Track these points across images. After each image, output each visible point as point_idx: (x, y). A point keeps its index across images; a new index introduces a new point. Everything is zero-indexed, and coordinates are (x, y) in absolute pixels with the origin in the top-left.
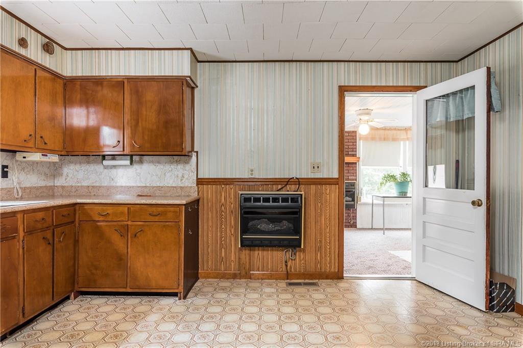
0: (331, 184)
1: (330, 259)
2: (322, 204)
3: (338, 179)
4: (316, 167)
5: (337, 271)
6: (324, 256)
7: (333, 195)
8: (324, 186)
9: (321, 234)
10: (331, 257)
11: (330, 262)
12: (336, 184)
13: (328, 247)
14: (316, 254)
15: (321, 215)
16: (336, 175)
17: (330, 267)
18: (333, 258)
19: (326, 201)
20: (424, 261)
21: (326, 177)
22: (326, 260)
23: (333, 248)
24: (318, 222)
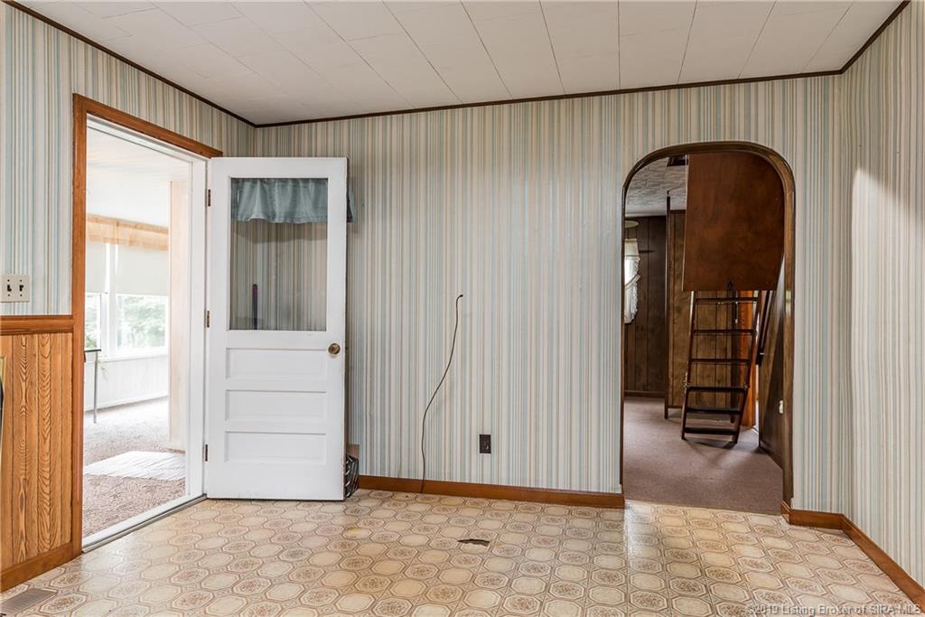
0: (56, 332)
1: (53, 519)
2: (31, 383)
3: (71, 317)
4: (15, 288)
5: (68, 541)
6: (35, 517)
7: (60, 357)
8: (36, 336)
9: (28, 462)
10: (54, 515)
11: (53, 525)
12: (66, 332)
13: (47, 490)
14: (15, 519)
15: (28, 411)
16: (65, 309)
17: (53, 536)
18: (58, 514)
19: (41, 374)
20: (226, 460)
21: (40, 313)
22: (41, 524)
23: (58, 488)
24: (20, 432)
